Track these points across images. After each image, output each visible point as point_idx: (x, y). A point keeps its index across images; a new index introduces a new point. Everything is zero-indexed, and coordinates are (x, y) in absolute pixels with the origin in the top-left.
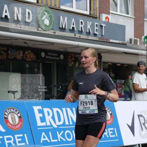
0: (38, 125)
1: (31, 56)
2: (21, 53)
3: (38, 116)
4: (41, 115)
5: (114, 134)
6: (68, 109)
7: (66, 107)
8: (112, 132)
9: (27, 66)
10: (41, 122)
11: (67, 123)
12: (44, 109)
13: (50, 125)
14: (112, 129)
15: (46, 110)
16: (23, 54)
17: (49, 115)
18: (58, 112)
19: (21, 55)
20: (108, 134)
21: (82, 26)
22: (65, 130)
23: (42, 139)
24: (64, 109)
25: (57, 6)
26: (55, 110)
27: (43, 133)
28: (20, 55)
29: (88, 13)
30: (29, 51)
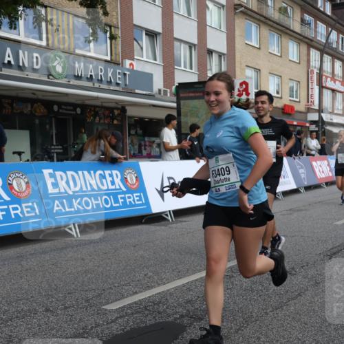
0: (50, 192)
1: (41, 110)
2: (29, 106)
3: (49, 181)
4: (53, 180)
5: (140, 200)
6: (86, 173)
7: (82, 170)
8: (138, 198)
9: (37, 121)
10: (54, 188)
11: (84, 189)
12: (56, 173)
13: (64, 191)
14: (139, 194)
15: (58, 174)
16: (32, 107)
17: (62, 179)
18: (73, 176)
19: (29, 109)
20: (134, 200)
21: (102, 74)
22: (82, 197)
23: (56, 208)
24: (80, 172)
25: (72, 50)
26: (69, 173)
27: (57, 202)
28: (27, 109)
29: (108, 58)
30: (39, 104)
